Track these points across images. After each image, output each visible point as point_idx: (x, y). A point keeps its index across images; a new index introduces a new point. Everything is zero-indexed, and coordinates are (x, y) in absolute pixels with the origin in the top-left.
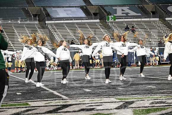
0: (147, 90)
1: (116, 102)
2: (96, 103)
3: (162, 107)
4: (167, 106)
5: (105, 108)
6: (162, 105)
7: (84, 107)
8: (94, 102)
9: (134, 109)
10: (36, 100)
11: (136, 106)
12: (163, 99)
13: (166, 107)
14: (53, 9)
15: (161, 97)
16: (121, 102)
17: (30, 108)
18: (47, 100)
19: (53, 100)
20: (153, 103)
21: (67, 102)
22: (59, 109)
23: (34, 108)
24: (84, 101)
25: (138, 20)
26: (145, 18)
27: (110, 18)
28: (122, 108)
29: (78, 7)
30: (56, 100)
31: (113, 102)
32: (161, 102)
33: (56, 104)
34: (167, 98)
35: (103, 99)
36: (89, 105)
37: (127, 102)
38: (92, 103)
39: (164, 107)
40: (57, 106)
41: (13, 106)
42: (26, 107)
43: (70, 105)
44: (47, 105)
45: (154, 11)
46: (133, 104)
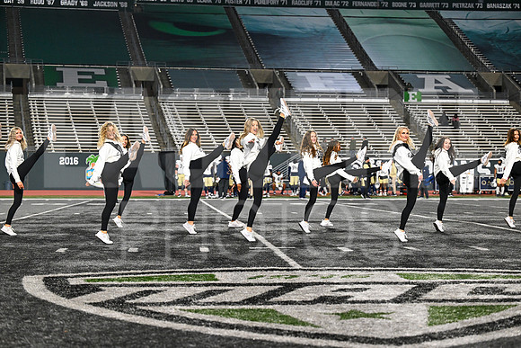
0: (469, 257)
1: (397, 283)
2: (355, 283)
3: (493, 304)
4: (505, 300)
5: (371, 299)
6: (496, 297)
7: (326, 291)
8: (351, 280)
9: (432, 304)
10: (234, 268)
11: (438, 298)
12: (498, 282)
13: (502, 303)
14: (299, 74)
15: (495, 277)
16: (409, 283)
17: (214, 288)
18: (256, 270)
19: (266, 270)
20: (475, 291)
21: (296, 276)
22: (274, 293)
23: (223, 288)
24: (331, 276)
25: (467, 101)
26: (481, 98)
27: (411, 97)
28: (407, 299)
29: (348, 71)
30: (272, 270)
31: (391, 283)
32: (495, 291)
33: (271, 281)
34: (509, 279)
35: (372, 273)
36: (340, 287)
37: (420, 285)
38: (346, 283)
39: (499, 304)
40: (271, 285)
41: (182, 280)
42: (207, 285)
43: (300, 285)
44: (252, 281)
45: (501, 85)
46: (432, 292)
